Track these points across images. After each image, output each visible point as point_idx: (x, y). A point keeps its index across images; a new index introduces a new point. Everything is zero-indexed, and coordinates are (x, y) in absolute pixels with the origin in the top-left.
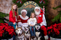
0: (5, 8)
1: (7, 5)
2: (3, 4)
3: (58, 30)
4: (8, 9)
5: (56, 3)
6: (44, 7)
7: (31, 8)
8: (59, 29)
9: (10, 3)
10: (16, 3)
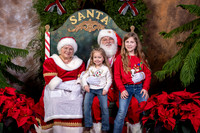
0: (9, 28)
1: (18, 17)
2: (5, 15)
3: (172, 115)
4: (21, 30)
5: (172, 12)
6: (132, 28)
7: (93, 32)
8: (176, 111)
9: (26, 12)
10: (46, 11)
